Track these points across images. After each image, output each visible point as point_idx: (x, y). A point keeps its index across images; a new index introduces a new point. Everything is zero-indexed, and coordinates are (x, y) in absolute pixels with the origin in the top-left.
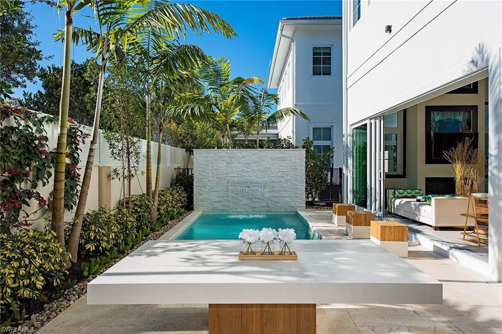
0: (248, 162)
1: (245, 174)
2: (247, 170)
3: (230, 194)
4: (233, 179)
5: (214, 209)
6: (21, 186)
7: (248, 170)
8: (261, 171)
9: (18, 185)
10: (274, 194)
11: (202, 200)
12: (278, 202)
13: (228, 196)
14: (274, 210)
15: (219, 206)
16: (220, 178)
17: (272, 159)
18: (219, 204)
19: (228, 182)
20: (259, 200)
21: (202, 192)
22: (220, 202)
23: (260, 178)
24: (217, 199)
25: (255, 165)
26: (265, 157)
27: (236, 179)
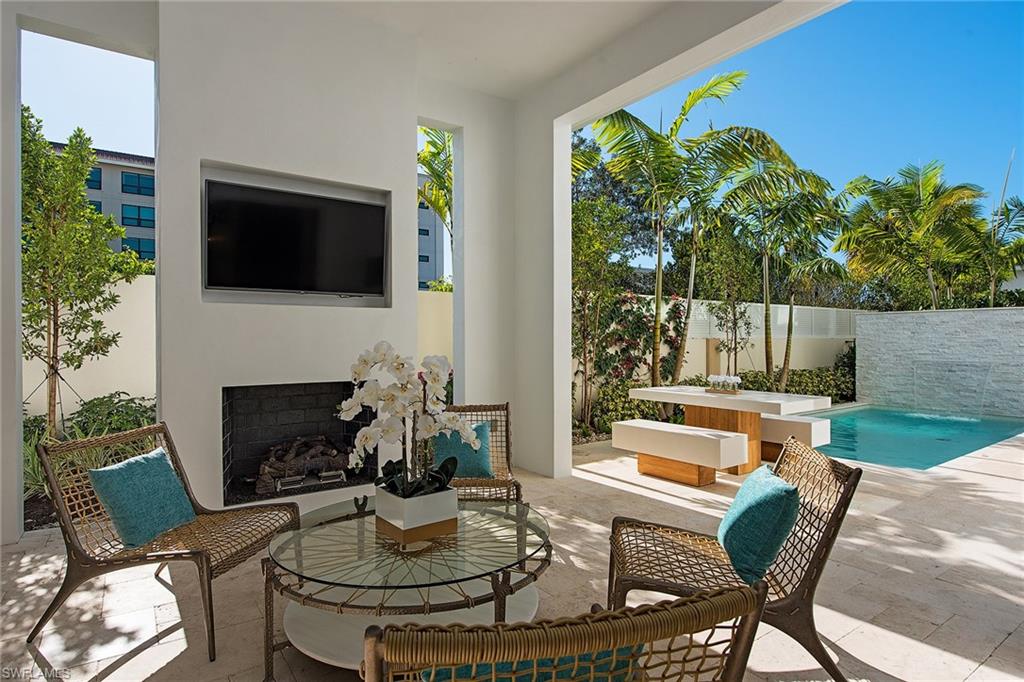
0: (952, 330)
1: (946, 350)
2: (949, 343)
3: (917, 382)
4: (923, 358)
5: (889, 402)
6: (634, 353)
7: (952, 344)
8: (979, 346)
9: (632, 352)
10: (1007, 386)
11: (869, 388)
12: (1015, 400)
13: (914, 384)
14: (1008, 414)
15: (899, 399)
16: (900, 356)
17: (1002, 325)
18: (897, 395)
19: (914, 362)
20: (974, 395)
21: (870, 377)
22: (898, 392)
23: (976, 356)
24: (895, 388)
25: (966, 336)
26: (986, 321)
27: (929, 358)
